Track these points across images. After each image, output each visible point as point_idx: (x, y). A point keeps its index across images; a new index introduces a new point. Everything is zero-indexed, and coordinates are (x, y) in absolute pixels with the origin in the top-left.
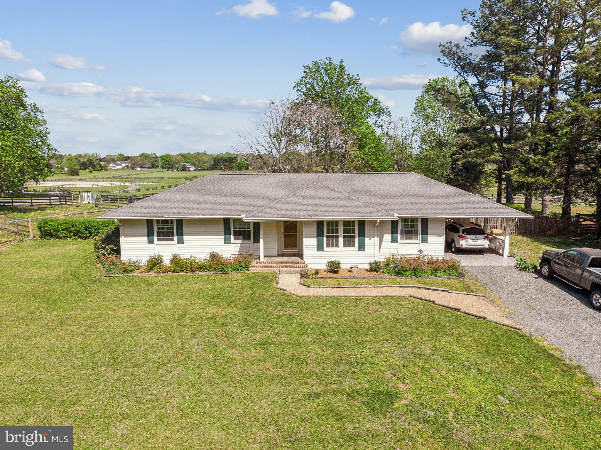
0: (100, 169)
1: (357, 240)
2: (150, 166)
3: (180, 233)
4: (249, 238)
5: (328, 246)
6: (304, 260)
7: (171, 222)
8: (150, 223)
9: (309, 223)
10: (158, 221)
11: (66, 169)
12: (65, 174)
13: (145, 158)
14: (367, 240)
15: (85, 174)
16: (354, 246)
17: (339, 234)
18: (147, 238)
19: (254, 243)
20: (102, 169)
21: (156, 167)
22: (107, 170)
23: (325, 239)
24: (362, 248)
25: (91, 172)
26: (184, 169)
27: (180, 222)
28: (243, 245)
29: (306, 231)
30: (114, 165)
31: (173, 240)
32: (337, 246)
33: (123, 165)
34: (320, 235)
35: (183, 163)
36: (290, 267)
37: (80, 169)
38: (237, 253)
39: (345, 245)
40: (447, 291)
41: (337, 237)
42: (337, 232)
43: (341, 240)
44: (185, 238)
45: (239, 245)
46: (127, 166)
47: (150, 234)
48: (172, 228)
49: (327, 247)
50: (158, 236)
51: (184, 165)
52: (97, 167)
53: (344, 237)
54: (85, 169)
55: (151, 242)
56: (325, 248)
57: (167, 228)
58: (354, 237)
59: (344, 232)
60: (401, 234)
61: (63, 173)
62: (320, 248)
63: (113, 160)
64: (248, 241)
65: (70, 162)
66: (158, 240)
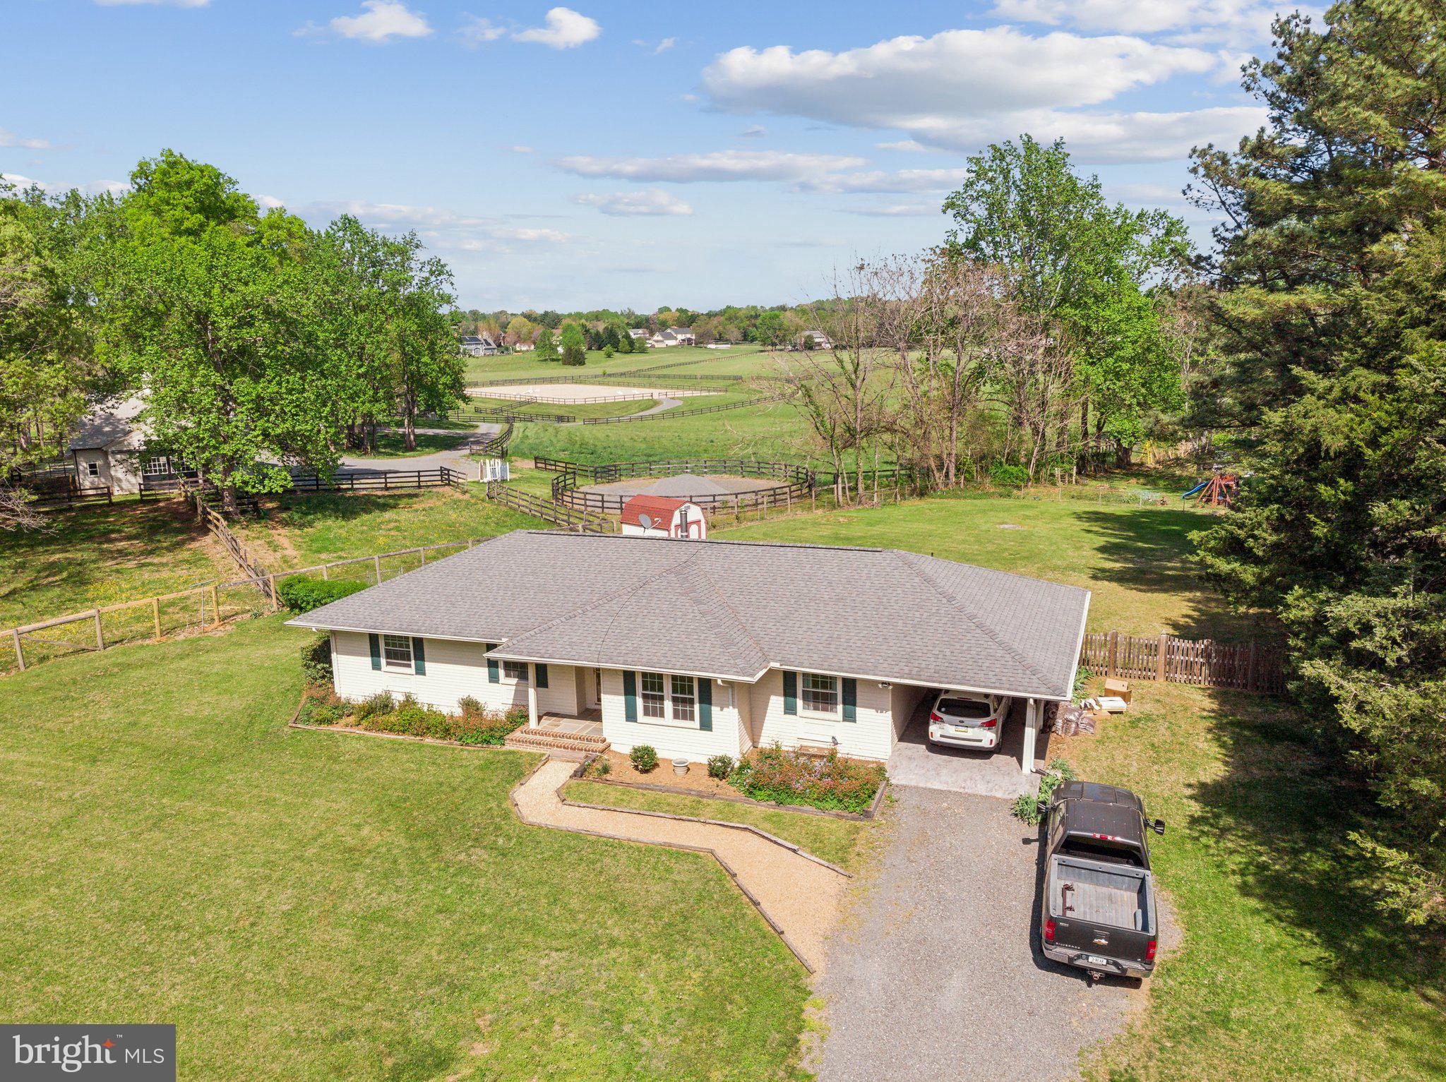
0: (628, 348)
1: (697, 707)
2: (740, 337)
3: (420, 657)
5: (646, 713)
6: (604, 734)
7: (404, 639)
8: (373, 639)
9: (610, 672)
10: (385, 636)
11: (560, 350)
12: (558, 360)
13: (730, 319)
14: (715, 710)
15: (597, 362)
16: (692, 718)
17: (665, 693)
18: (370, 659)
20: (633, 347)
21: (753, 340)
22: (643, 351)
23: (640, 701)
24: (706, 725)
25: (609, 356)
26: (810, 346)
27: (419, 641)
28: (516, 688)
29: (605, 684)
30: (660, 338)
31: (409, 666)
32: (662, 715)
33: (680, 337)
34: (629, 691)
35: (807, 333)
36: (572, 748)
37: (590, 349)
38: (511, 702)
39: (676, 716)
40: (794, 851)
41: (661, 698)
42: (661, 689)
43: (668, 705)
44: (427, 665)
45: (512, 688)
46: (689, 340)
47: (375, 652)
48: (407, 649)
49: (644, 715)
50: (387, 657)
51: (810, 338)
52: (623, 343)
53: (675, 700)
54: (600, 348)
55: (376, 666)
56: (641, 716)
57: (401, 646)
58: (692, 702)
59: (674, 691)
60: (804, 699)
61: (553, 360)
62: (631, 716)
63: (663, 325)
65: (569, 335)
66: (388, 664)
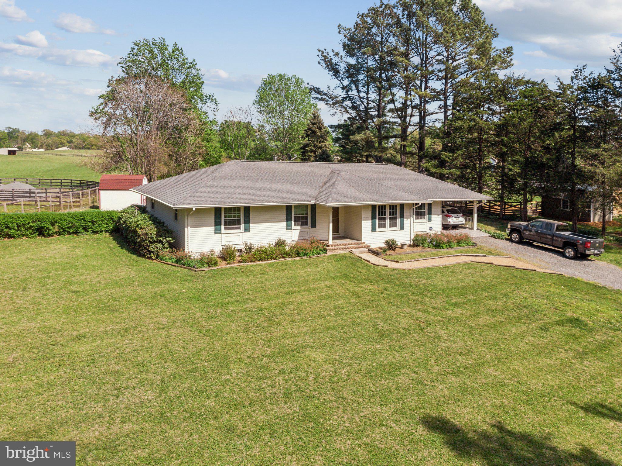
1: (398, 221)
3: (247, 221)
4: (306, 224)
6: (363, 240)
7: (238, 209)
8: (218, 211)
9: (366, 207)
10: (226, 209)
14: (405, 220)
16: (396, 226)
17: (386, 216)
18: (214, 228)
19: (312, 227)
23: (377, 221)
24: (402, 228)
27: (247, 210)
28: (302, 230)
29: (364, 215)
31: (239, 228)
32: (385, 227)
34: (373, 218)
36: (358, 248)
38: (297, 238)
39: (390, 226)
41: (385, 219)
42: (385, 215)
43: (388, 221)
44: (252, 226)
45: (299, 231)
47: (217, 223)
48: (239, 216)
49: (379, 228)
50: (225, 225)
53: (390, 218)
55: (218, 231)
56: (378, 229)
57: (234, 216)
58: (396, 218)
59: (390, 215)
60: (415, 215)
62: (374, 229)
64: (306, 227)
66: (225, 229)
